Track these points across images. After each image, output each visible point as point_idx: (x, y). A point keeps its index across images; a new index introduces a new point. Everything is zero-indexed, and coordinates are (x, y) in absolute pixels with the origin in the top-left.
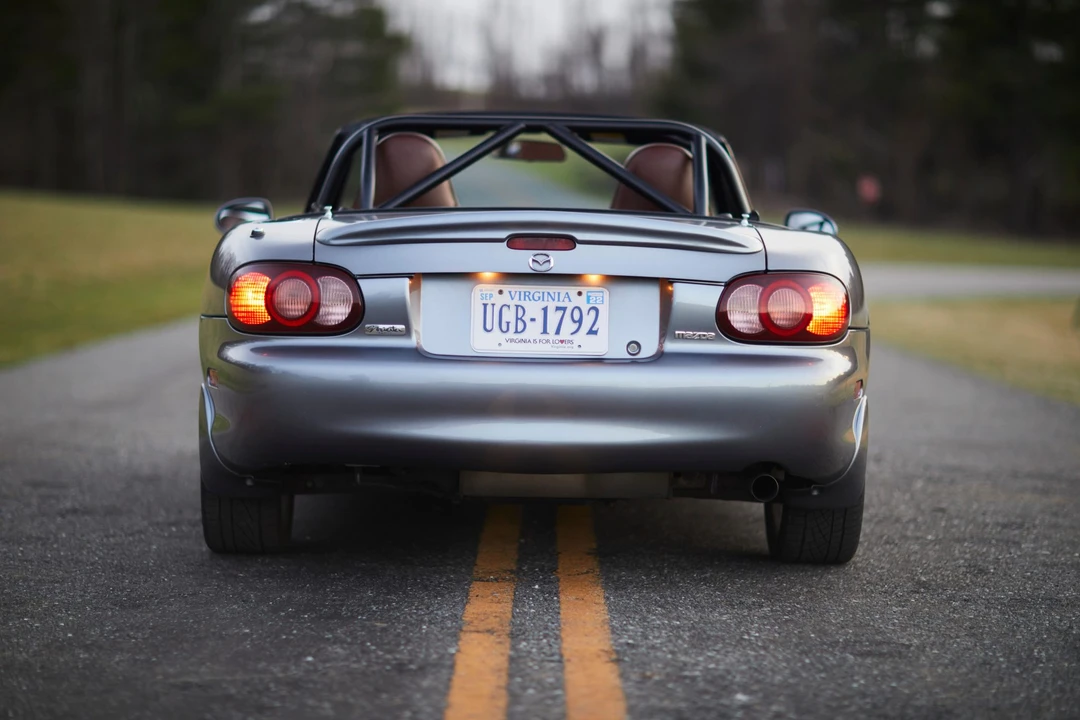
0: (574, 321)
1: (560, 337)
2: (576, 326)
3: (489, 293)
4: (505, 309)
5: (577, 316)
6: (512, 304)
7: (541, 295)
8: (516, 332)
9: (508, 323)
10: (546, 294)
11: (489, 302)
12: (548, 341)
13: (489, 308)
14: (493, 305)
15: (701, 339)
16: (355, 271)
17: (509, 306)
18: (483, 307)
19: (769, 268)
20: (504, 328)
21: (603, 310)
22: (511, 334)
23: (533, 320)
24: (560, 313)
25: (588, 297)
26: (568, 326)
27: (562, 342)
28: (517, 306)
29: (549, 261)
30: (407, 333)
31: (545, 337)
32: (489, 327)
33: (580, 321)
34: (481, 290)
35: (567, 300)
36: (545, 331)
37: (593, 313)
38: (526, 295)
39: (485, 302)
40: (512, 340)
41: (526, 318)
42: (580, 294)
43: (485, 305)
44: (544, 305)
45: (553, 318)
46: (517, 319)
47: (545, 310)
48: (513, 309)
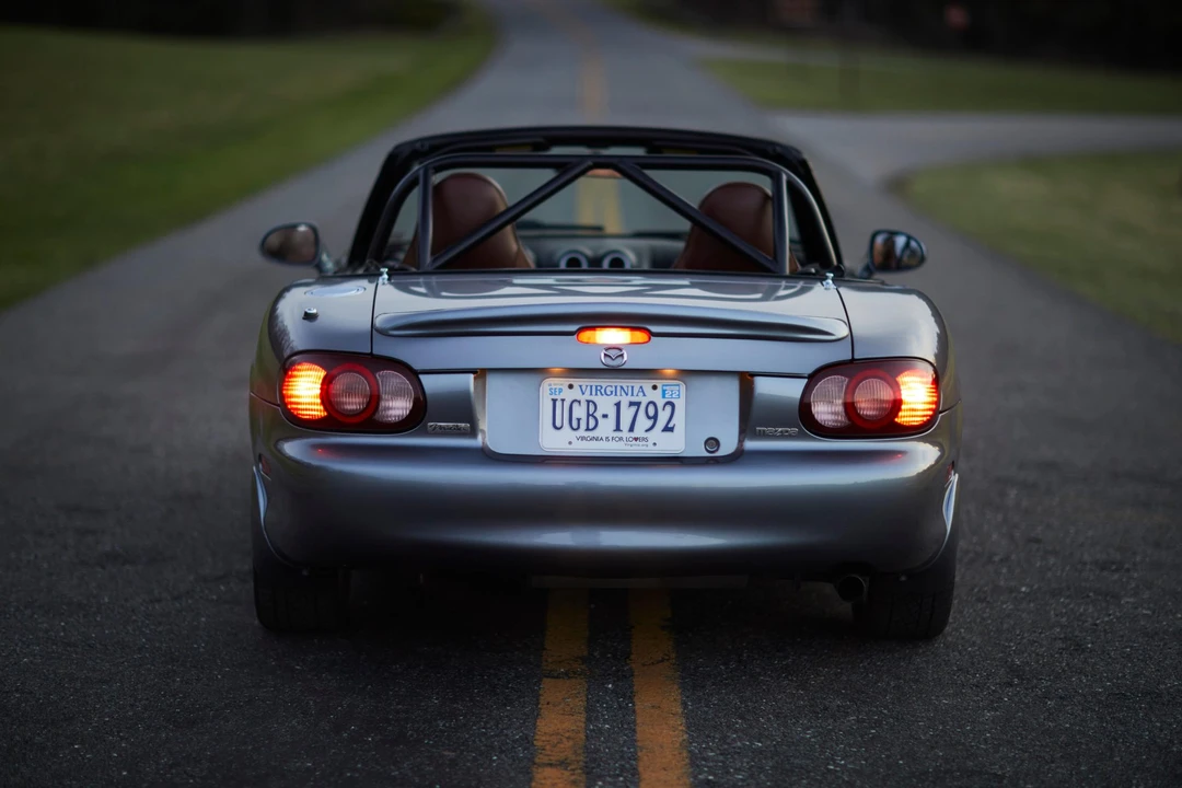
0: (649, 418)
1: (633, 435)
2: (650, 423)
3: (558, 387)
4: (575, 405)
5: (651, 411)
6: (583, 398)
7: (613, 389)
8: (588, 429)
9: (579, 420)
10: (619, 388)
11: (559, 397)
12: (621, 439)
13: (559, 404)
14: (563, 400)
15: (783, 437)
16: (417, 366)
17: (579, 402)
18: (551, 403)
19: (856, 357)
20: (575, 425)
21: (680, 404)
22: (582, 433)
23: (605, 416)
24: (634, 409)
25: (664, 391)
26: (643, 422)
27: (636, 439)
28: (588, 402)
29: (622, 355)
30: (473, 432)
31: (618, 434)
32: (558, 424)
33: (655, 418)
34: (550, 385)
35: (641, 394)
36: (618, 429)
37: (668, 408)
38: (598, 390)
39: (555, 397)
40: (583, 438)
41: (598, 415)
42: (655, 387)
43: (554, 401)
44: (616, 400)
45: (627, 415)
46: (588, 415)
47: (618, 405)
48: (584, 404)
